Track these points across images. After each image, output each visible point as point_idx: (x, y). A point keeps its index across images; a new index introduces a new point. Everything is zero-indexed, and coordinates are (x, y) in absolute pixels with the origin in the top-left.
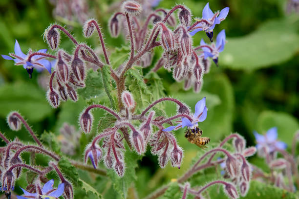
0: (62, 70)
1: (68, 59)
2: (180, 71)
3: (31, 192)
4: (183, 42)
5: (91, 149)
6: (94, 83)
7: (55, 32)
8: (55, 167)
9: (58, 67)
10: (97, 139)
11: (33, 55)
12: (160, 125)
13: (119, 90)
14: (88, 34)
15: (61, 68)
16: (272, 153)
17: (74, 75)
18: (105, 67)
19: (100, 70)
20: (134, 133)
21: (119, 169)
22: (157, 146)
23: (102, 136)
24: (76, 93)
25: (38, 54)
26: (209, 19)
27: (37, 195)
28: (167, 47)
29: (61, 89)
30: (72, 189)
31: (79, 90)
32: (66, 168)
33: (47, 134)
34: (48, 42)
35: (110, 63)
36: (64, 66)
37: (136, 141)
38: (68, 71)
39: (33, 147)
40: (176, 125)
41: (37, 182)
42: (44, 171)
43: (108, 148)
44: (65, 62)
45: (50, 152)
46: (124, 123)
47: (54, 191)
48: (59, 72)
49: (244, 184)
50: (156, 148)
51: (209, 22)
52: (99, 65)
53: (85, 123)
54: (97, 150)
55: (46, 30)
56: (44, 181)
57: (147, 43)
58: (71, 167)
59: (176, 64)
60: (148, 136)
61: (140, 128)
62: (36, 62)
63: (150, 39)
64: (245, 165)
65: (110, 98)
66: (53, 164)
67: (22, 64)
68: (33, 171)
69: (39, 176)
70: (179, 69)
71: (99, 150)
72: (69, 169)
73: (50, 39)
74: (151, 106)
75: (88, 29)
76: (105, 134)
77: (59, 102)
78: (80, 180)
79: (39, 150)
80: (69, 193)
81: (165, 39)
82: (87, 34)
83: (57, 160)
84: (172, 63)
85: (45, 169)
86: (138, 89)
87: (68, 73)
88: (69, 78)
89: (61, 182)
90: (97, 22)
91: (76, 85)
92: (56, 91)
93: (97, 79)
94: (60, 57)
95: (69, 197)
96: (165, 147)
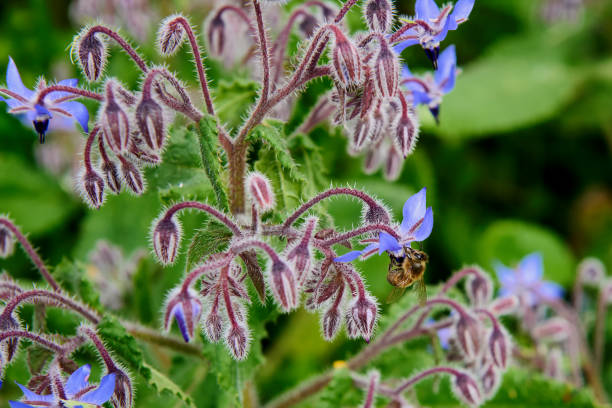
0: (115, 125)
1: (129, 101)
2: (366, 131)
3: (39, 393)
4: (382, 67)
5: (181, 300)
6: (177, 156)
7: (97, 42)
8: (93, 337)
9: (106, 117)
10: (193, 276)
11: (49, 91)
12: (326, 246)
13: (233, 171)
14: (169, 47)
15: (113, 120)
16: (535, 308)
17: (140, 136)
18: (205, 120)
19: (195, 127)
20: (275, 265)
21: (236, 342)
22: (319, 294)
23: (203, 270)
24: (142, 175)
25: (61, 90)
26: (431, 20)
27: (55, 399)
28: (345, 77)
29: (109, 167)
30: (129, 386)
31: (147, 169)
32: (116, 338)
33: (69, 265)
34: (80, 64)
35: (215, 112)
36: (120, 116)
37: (279, 283)
38: (127, 126)
39: (45, 294)
40: (363, 247)
41: (54, 370)
42: (66, 346)
43: (214, 297)
44: (123, 106)
45: (79, 304)
46: (253, 243)
47: (92, 390)
48: (108, 128)
49: (490, 373)
50: (317, 297)
51: (431, 26)
52: (191, 115)
53: (165, 241)
54: (193, 302)
55: (76, 38)
56: (67, 368)
57: (299, 69)
58: (126, 337)
59: (359, 115)
60: (305, 272)
61: (287, 255)
62: (56, 106)
63: (306, 61)
64: (496, 334)
65: (217, 187)
66: (88, 332)
67: (25, 111)
68: (44, 346)
69: (56, 356)
70: (364, 127)
71: (198, 301)
72: (122, 341)
73: (84, 57)
74: (307, 206)
75: (169, 37)
76: (209, 267)
77: (105, 195)
78: (145, 365)
79: (56, 301)
80: (124, 395)
81: (341, 60)
82: (165, 49)
83: (95, 322)
84: (350, 113)
85: (69, 341)
86: (275, 169)
87: (128, 131)
88: (130, 141)
89: (105, 370)
90: (188, 21)
91: (143, 159)
92: (98, 170)
93: (183, 147)
94: (111, 96)
95: (123, 404)
96: (335, 295)
